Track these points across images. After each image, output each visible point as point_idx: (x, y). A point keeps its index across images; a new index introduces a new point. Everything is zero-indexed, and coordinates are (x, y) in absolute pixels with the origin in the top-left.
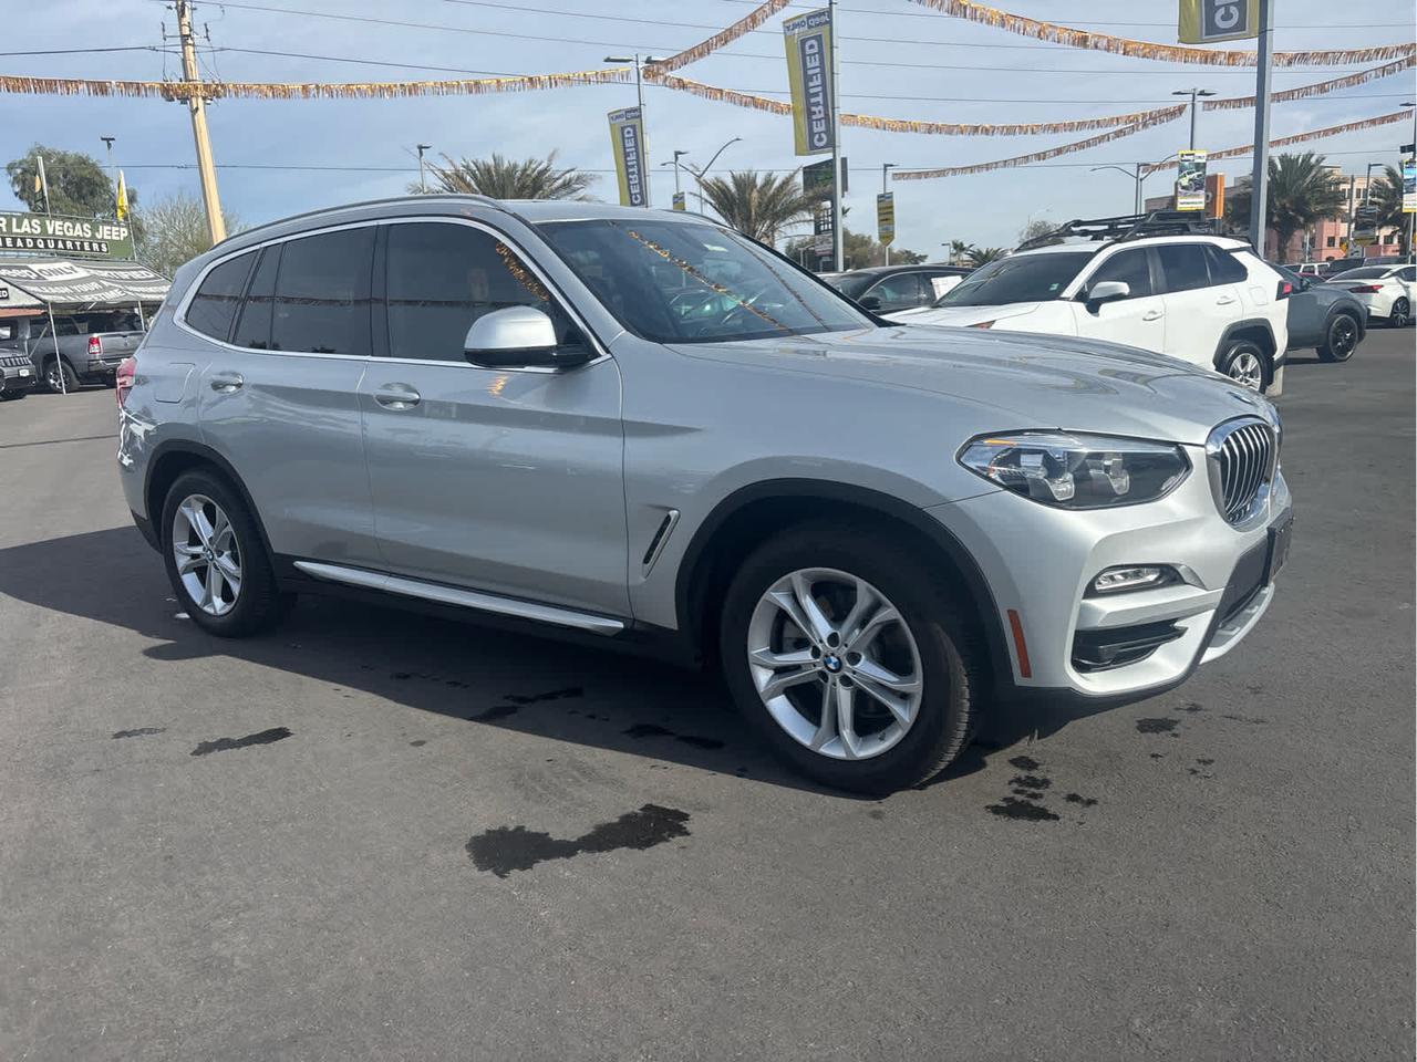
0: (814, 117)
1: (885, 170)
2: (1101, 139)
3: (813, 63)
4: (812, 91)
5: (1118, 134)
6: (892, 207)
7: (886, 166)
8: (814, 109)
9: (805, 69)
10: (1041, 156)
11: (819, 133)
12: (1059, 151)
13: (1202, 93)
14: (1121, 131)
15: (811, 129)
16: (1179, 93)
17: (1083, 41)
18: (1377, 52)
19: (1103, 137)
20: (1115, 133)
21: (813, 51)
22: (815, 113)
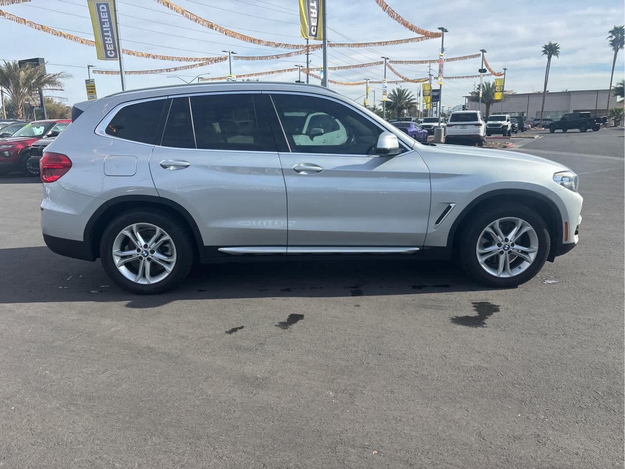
0: (107, 42)
1: (89, 68)
2: (194, 66)
3: (105, 16)
4: (104, 29)
5: (201, 65)
6: (94, 86)
7: (89, 66)
8: (106, 38)
9: (100, 19)
10: (168, 70)
11: (111, 51)
12: (176, 69)
13: (232, 53)
14: (202, 64)
15: (105, 48)
16: (225, 51)
17: (211, 27)
18: (301, 46)
19: (195, 65)
20: (199, 64)
21: (103, 10)
22: (107, 40)
